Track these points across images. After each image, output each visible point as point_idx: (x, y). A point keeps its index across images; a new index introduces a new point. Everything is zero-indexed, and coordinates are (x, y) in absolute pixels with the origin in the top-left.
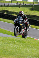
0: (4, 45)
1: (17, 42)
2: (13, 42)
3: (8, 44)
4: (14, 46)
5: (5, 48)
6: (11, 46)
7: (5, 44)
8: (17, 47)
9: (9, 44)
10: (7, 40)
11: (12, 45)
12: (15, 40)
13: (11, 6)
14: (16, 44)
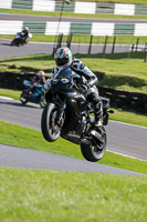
0: (88, 206)
1: (138, 190)
2: (121, 191)
3: (103, 202)
4: (126, 210)
5: (92, 216)
6: (113, 209)
7: (91, 201)
8: (135, 213)
9: (106, 198)
10: (100, 184)
11: (117, 205)
12: (130, 186)
13: (114, 56)
14: (131, 200)
